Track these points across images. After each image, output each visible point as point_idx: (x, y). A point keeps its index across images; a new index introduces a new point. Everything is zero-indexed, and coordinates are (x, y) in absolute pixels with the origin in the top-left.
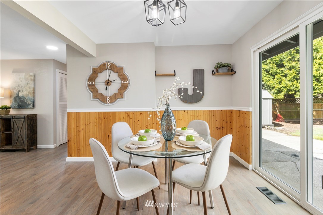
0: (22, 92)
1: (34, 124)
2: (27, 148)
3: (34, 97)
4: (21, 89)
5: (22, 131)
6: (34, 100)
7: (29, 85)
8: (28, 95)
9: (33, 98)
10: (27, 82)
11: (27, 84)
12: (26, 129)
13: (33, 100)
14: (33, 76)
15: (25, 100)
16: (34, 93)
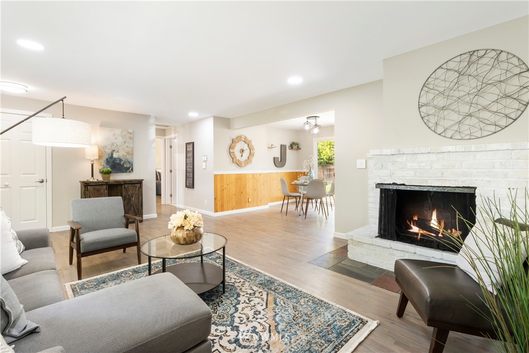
0: (118, 152)
3: (133, 158)
7: (126, 144)
8: (126, 156)
10: (125, 140)
14: (132, 134)
16: (132, 154)
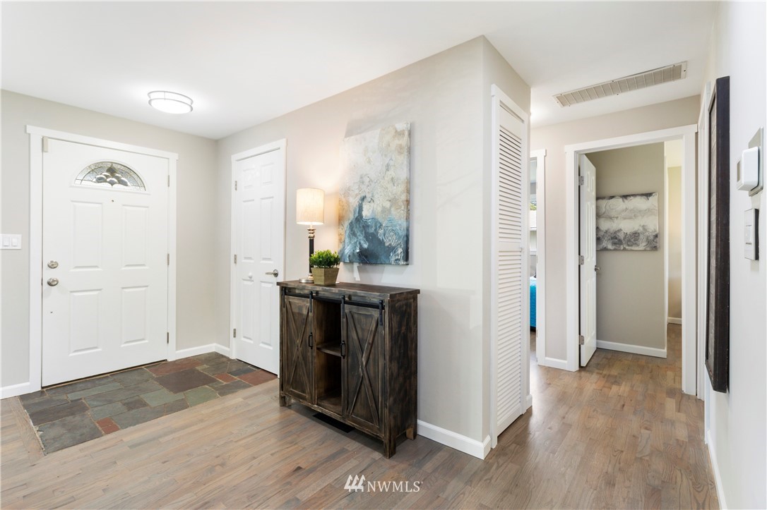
0: (372, 200)
1: (411, 332)
2: (390, 441)
3: (408, 218)
4: (367, 190)
5: (371, 361)
6: (408, 230)
7: (391, 173)
8: (390, 209)
9: (404, 224)
10: (387, 160)
11: (388, 167)
12: (387, 357)
13: (404, 233)
14: (406, 133)
15: (381, 231)
16: (408, 202)
